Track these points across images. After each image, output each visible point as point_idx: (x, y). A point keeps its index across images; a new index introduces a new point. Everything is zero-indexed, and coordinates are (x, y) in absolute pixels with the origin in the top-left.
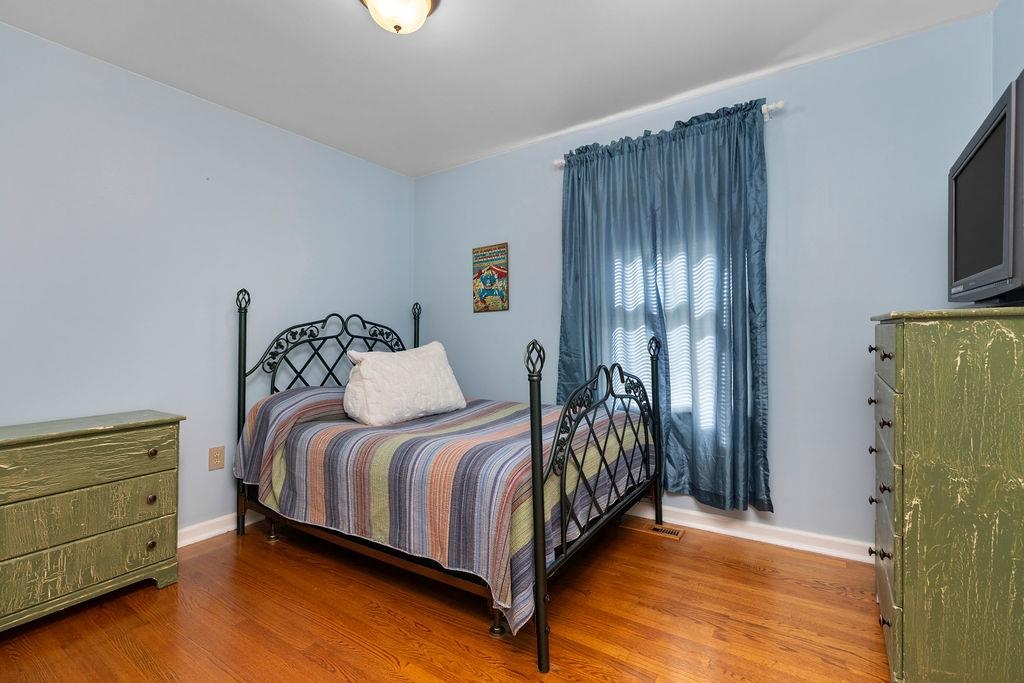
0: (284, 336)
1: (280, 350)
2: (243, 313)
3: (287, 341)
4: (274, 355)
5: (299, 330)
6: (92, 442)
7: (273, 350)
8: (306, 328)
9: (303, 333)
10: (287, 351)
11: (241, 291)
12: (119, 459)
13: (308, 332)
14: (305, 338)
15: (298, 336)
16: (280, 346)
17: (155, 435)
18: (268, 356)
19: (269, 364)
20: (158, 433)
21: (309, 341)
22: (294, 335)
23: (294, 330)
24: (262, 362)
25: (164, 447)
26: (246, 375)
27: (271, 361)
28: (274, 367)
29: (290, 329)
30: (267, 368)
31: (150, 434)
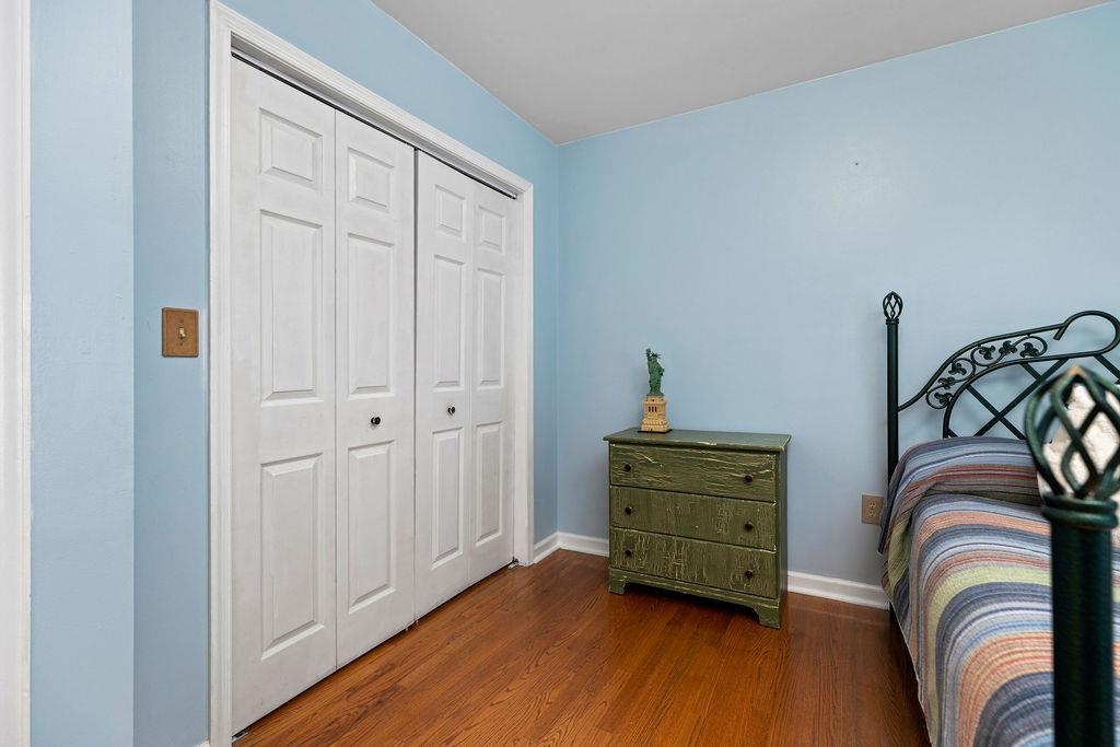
0: (967, 355)
1: (958, 376)
2: (892, 325)
3: (973, 362)
4: (948, 383)
5: (999, 344)
6: (701, 455)
7: (945, 374)
8: (1013, 341)
9: (1007, 349)
10: (974, 377)
11: (889, 297)
12: (722, 476)
13: (1021, 347)
14: (1016, 356)
15: (995, 355)
16: (956, 369)
17: (754, 461)
18: (936, 384)
19: (937, 395)
20: (755, 460)
21: (1024, 364)
22: (987, 353)
23: (988, 345)
24: (925, 391)
25: (763, 476)
26: (898, 409)
27: (943, 391)
28: (948, 403)
29: (979, 344)
30: (936, 402)
31: (750, 460)
